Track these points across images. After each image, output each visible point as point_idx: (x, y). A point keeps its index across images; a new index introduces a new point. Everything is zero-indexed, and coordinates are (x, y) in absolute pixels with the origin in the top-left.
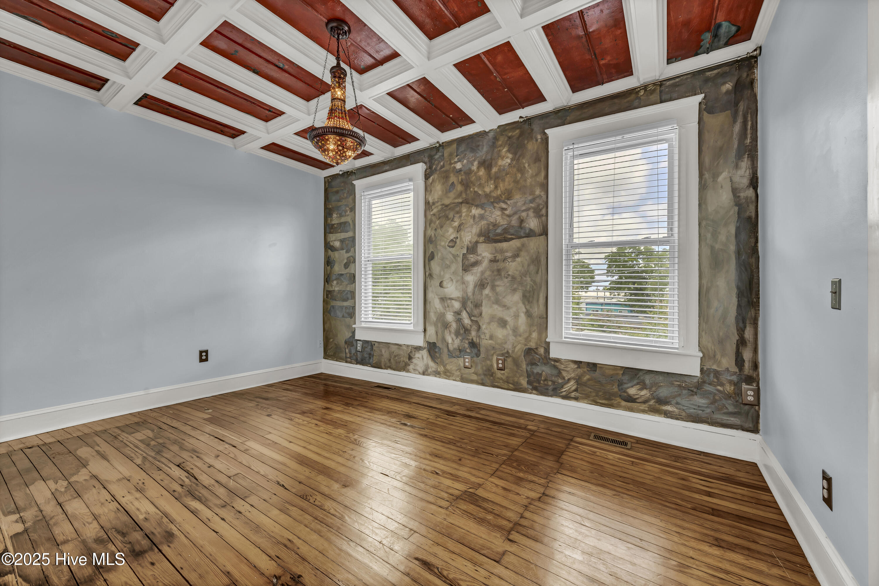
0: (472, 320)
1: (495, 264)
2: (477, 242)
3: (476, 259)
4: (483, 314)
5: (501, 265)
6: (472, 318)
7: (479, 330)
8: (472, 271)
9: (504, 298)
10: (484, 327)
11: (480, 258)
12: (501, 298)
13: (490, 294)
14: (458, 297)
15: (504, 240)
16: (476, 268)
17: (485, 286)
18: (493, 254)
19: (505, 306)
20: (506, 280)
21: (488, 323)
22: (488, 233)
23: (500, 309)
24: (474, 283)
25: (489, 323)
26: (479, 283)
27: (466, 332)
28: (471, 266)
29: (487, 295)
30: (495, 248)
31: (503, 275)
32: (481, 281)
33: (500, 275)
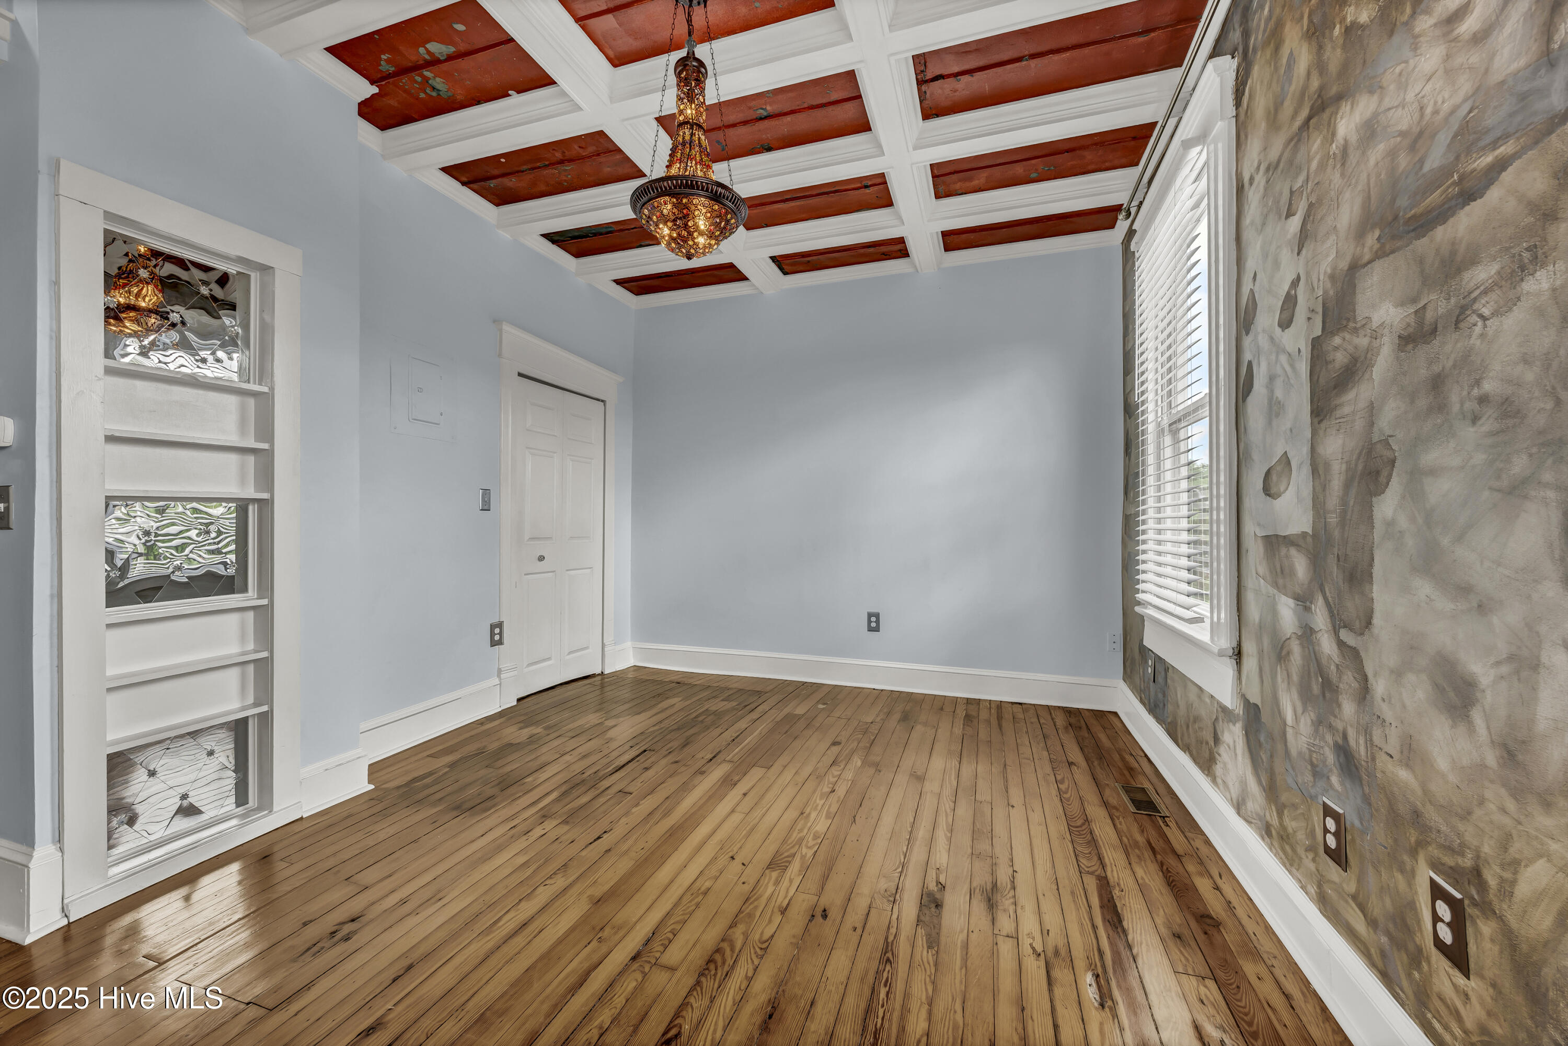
0: (1341, 644)
1: (1422, 353)
2: (1355, 267)
3: (1350, 349)
4: (1377, 620)
5: (1448, 348)
6: (1344, 635)
7: (1364, 698)
8: (1338, 413)
9: (1459, 539)
10: (1380, 687)
11: (1363, 341)
12: (1445, 541)
13: (1403, 522)
14: (1304, 534)
15: (1461, 194)
16: (1351, 395)
17: (1382, 479)
18: (1414, 300)
19: (1464, 590)
20: (1469, 433)
21: (1392, 672)
22: (1393, 200)
23: (1444, 604)
24: (1344, 466)
25: (1398, 674)
26: (1360, 467)
27: (1328, 695)
28: (1335, 387)
29: (1390, 524)
30: (1421, 261)
31: (1456, 408)
32: (1370, 452)
33: (1440, 407)
